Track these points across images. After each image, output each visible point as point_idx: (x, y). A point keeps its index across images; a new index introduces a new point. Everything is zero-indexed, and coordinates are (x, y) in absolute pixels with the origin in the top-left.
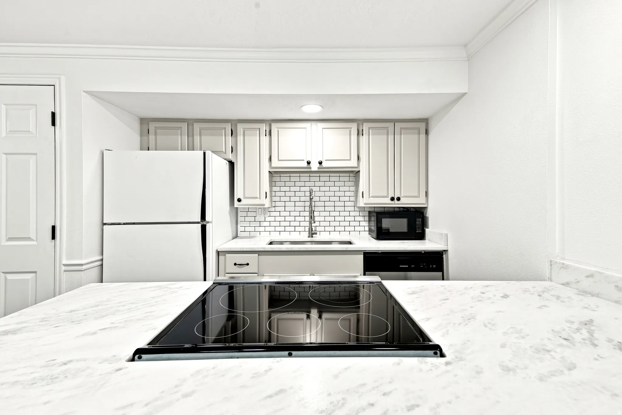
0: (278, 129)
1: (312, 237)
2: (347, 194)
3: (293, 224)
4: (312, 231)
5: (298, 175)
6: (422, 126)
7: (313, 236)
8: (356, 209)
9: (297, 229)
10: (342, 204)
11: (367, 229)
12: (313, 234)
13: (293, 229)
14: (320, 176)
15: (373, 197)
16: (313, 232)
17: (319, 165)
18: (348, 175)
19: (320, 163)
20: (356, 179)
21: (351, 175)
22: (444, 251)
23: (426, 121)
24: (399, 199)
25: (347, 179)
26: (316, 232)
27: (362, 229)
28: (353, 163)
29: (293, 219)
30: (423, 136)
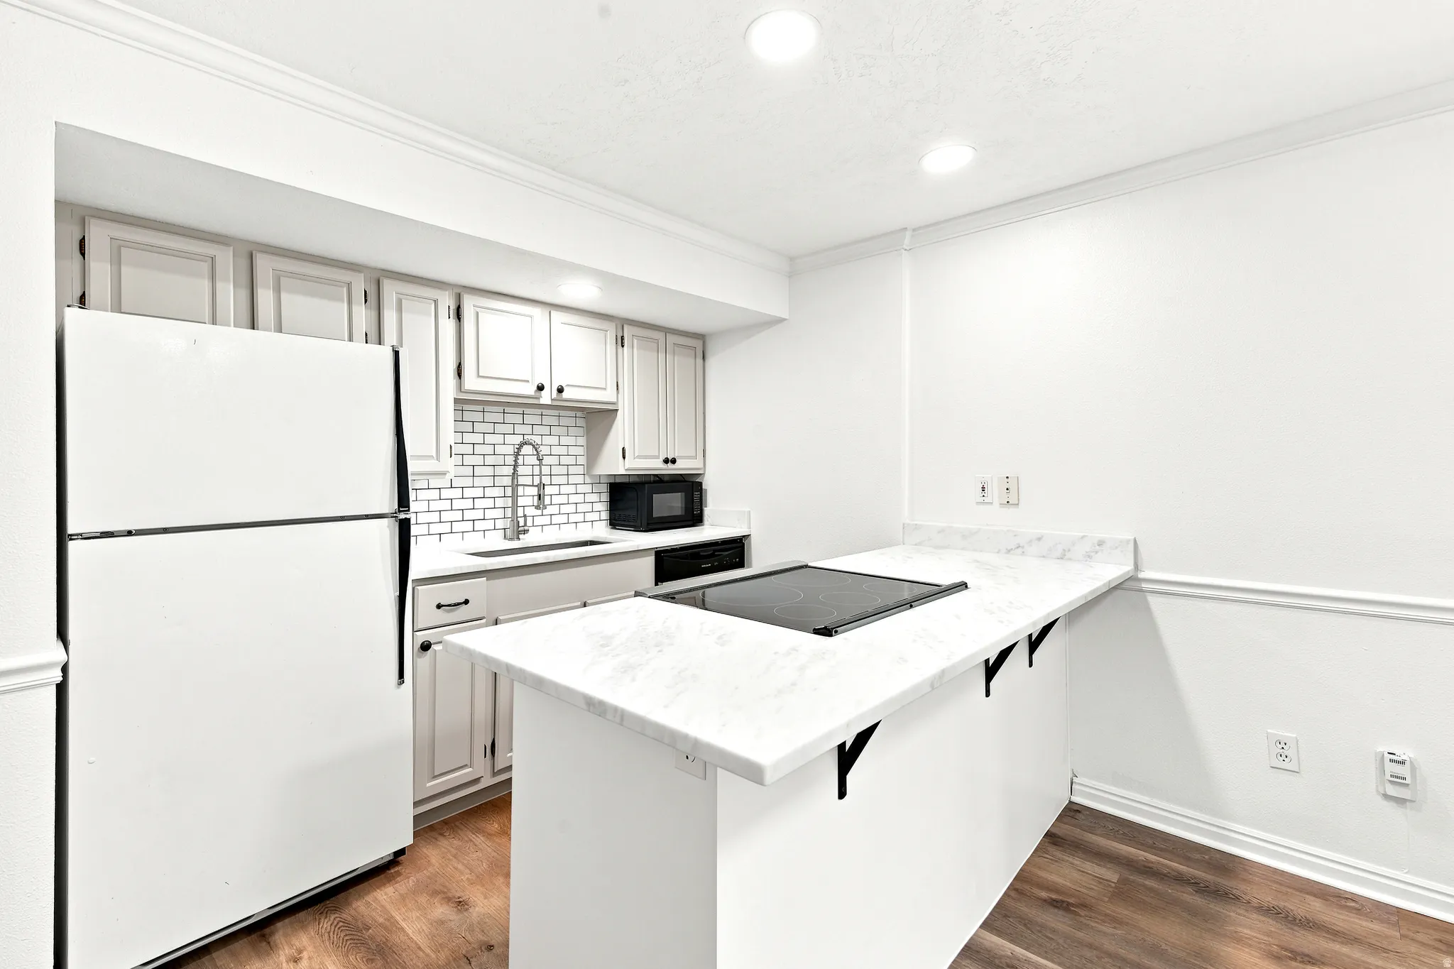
0: (478, 310)
1: (519, 539)
2: (573, 450)
3: (468, 515)
4: (519, 527)
5: (480, 408)
6: (698, 344)
7: (521, 536)
8: (588, 480)
9: (479, 525)
10: (563, 470)
11: (605, 515)
12: (519, 533)
13: (469, 526)
14: (523, 414)
15: (639, 457)
16: (520, 529)
17: (557, 395)
18: (573, 414)
19: (560, 390)
20: (587, 423)
21: (579, 414)
22: (744, 536)
23: (701, 337)
24: (674, 461)
25: (571, 422)
26: (526, 528)
27: (595, 516)
28: (608, 396)
29: (469, 504)
30: (699, 361)
